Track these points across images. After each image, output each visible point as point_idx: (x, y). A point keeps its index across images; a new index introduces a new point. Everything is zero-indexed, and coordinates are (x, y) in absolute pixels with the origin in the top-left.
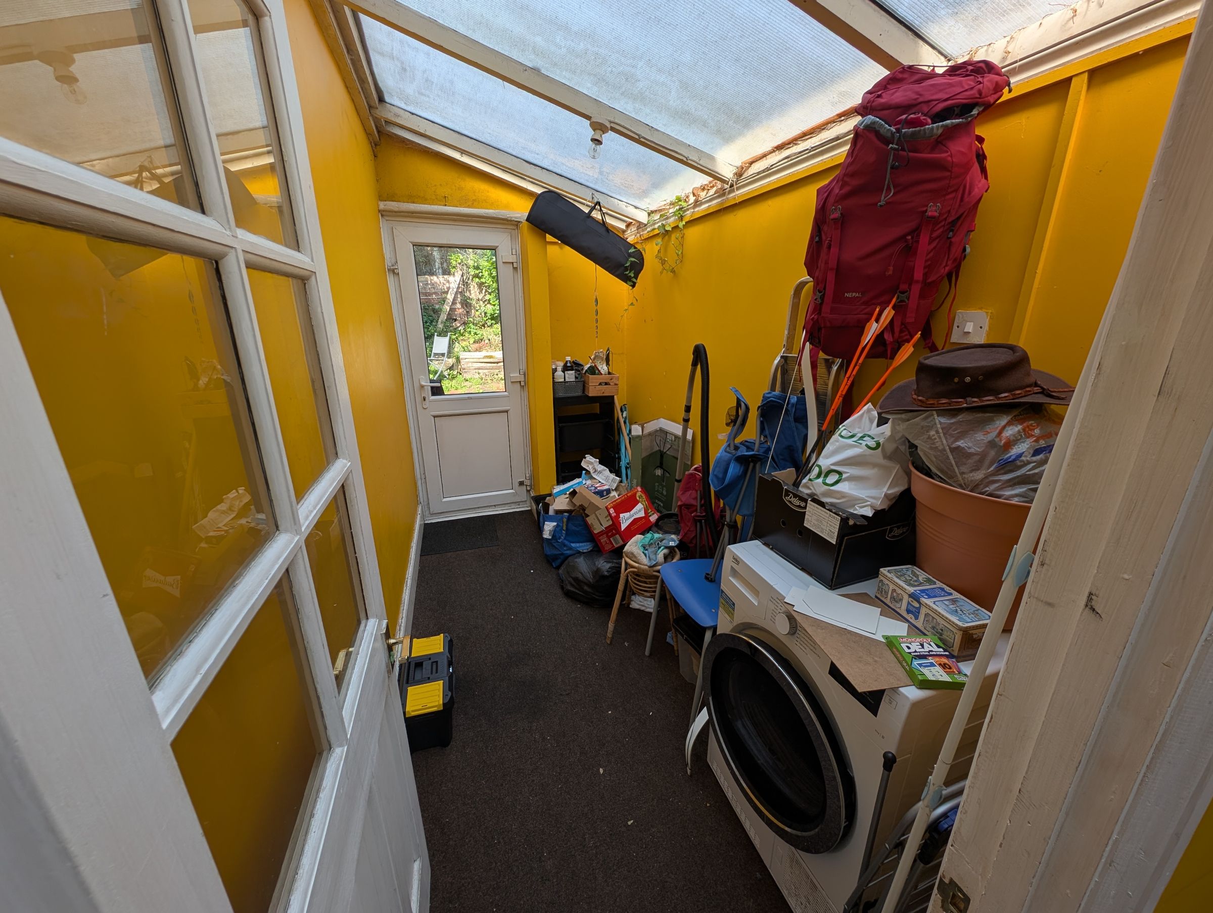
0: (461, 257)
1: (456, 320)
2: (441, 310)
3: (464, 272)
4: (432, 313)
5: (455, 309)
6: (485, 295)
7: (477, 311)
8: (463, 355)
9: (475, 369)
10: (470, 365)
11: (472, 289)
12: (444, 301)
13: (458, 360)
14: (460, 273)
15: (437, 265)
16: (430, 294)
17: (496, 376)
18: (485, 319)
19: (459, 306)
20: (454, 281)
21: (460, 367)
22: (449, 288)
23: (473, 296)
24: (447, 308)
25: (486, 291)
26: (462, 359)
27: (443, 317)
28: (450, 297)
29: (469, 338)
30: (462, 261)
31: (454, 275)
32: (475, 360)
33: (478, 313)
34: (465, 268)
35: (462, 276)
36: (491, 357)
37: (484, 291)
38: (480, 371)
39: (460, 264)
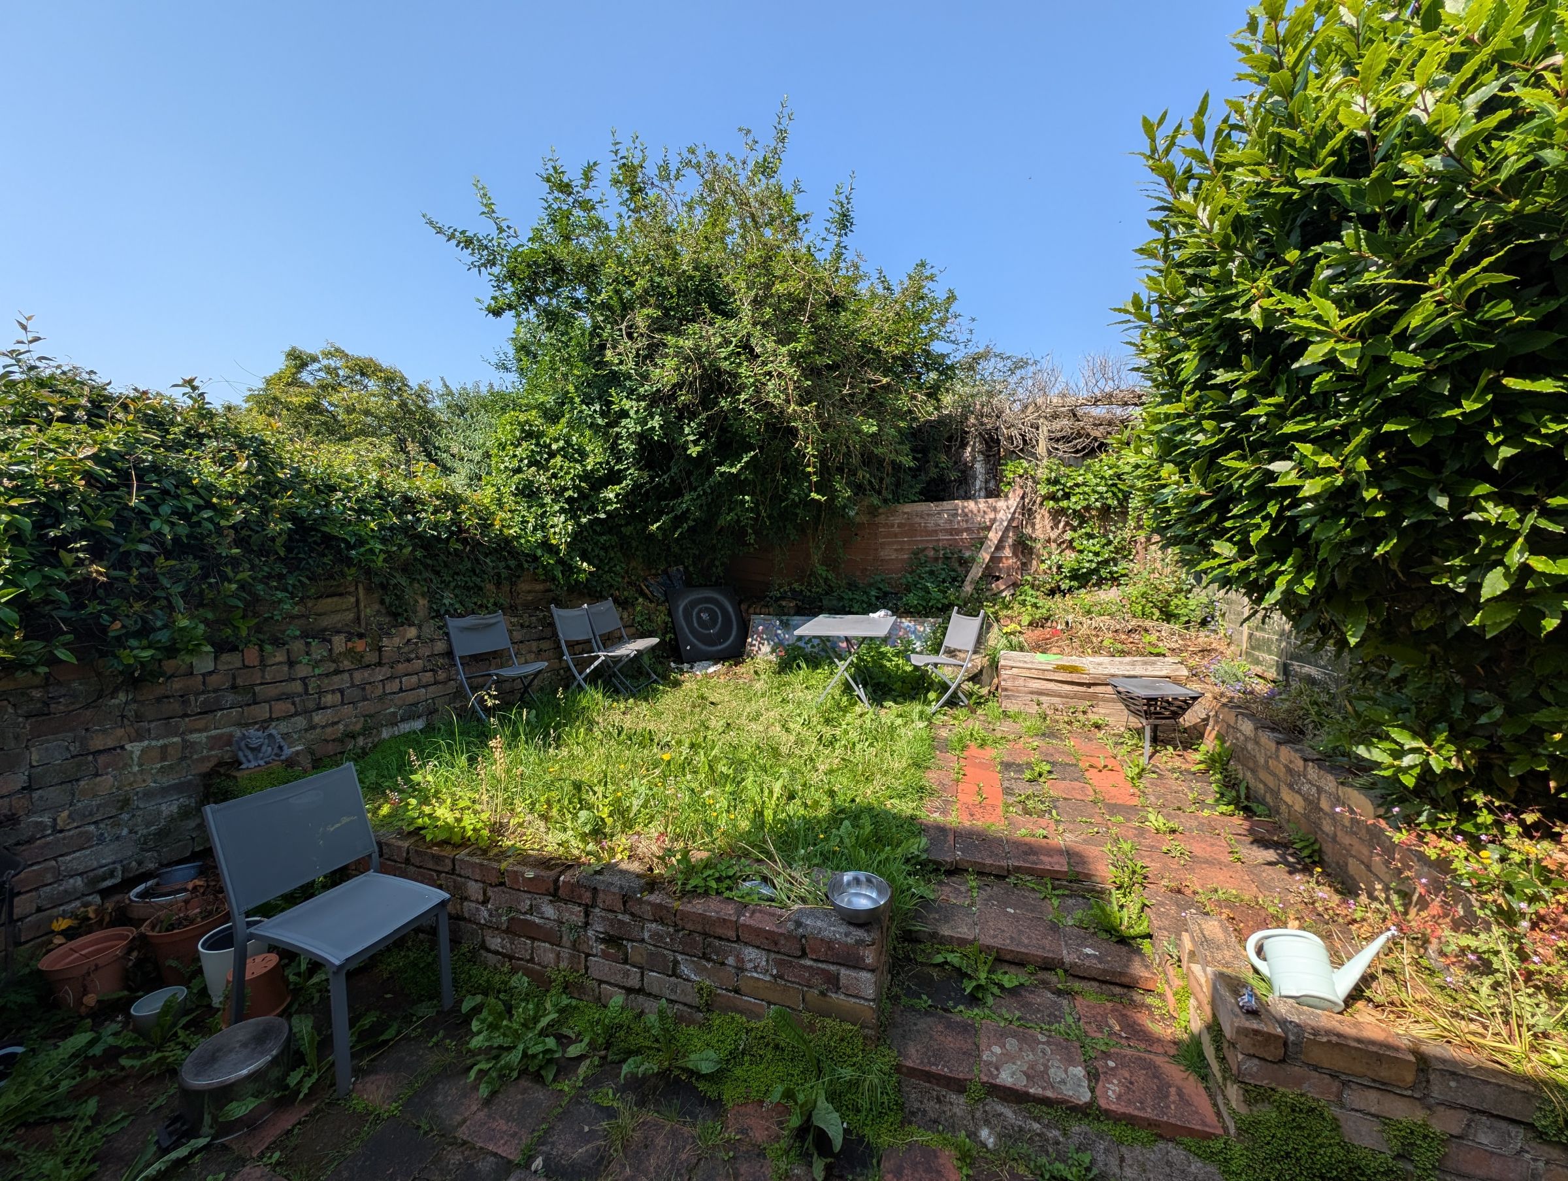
0: (1025, 464)
1: (998, 578)
2: (974, 560)
3: (1028, 490)
4: (956, 565)
5: (1000, 559)
6: (1064, 532)
7: (1043, 562)
8: (1008, 658)
9: (1032, 693)
10: (1021, 682)
11: (1037, 521)
12: (982, 544)
13: (994, 665)
14: (1020, 492)
15: (978, 484)
16: (959, 532)
17: (1081, 717)
18: (1058, 578)
19: (1007, 552)
20: (1006, 507)
21: (996, 681)
22: (993, 521)
23: (1039, 533)
24: (985, 556)
25: (1067, 524)
26: (1004, 667)
27: (976, 572)
28: (994, 536)
29: (1020, 614)
30: (1026, 472)
31: (1006, 496)
32: (1035, 674)
33: (1044, 567)
34: (1030, 483)
35: (1023, 498)
36: (1073, 669)
37: (1061, 525)
38: (1043, 699)
39: (1021, 476)
